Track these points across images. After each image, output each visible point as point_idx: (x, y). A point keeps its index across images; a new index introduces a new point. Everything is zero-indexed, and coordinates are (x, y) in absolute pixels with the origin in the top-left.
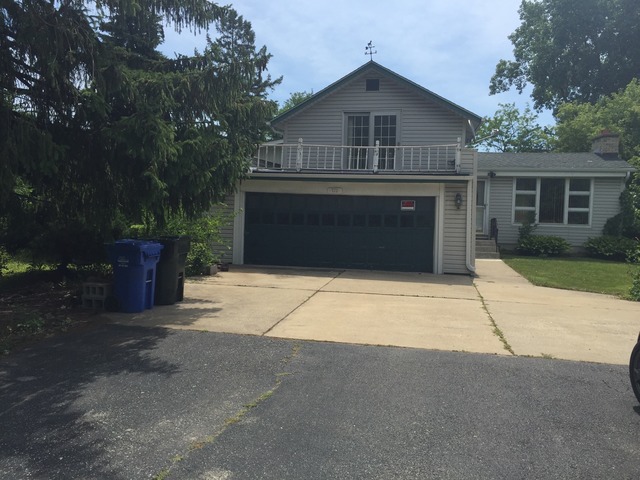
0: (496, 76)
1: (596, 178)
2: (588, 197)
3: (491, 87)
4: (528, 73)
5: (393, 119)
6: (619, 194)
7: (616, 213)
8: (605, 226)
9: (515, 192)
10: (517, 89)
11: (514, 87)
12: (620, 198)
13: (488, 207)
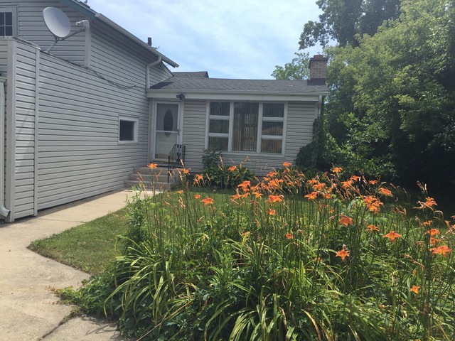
0: (304, 33)
1: (290, 103)
2: (281, 124)
3: (300, 43)
4: (331, 33)
5: (9, 15)
6: (313, 120)
7: (310, 142)
8: (298, 155)
9: (208, 117)
10: (321, 44)
11: (319, 42)
12: (314, 125)
13: (181, 133)
